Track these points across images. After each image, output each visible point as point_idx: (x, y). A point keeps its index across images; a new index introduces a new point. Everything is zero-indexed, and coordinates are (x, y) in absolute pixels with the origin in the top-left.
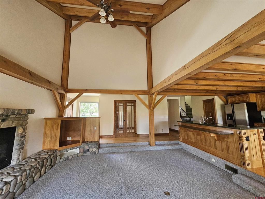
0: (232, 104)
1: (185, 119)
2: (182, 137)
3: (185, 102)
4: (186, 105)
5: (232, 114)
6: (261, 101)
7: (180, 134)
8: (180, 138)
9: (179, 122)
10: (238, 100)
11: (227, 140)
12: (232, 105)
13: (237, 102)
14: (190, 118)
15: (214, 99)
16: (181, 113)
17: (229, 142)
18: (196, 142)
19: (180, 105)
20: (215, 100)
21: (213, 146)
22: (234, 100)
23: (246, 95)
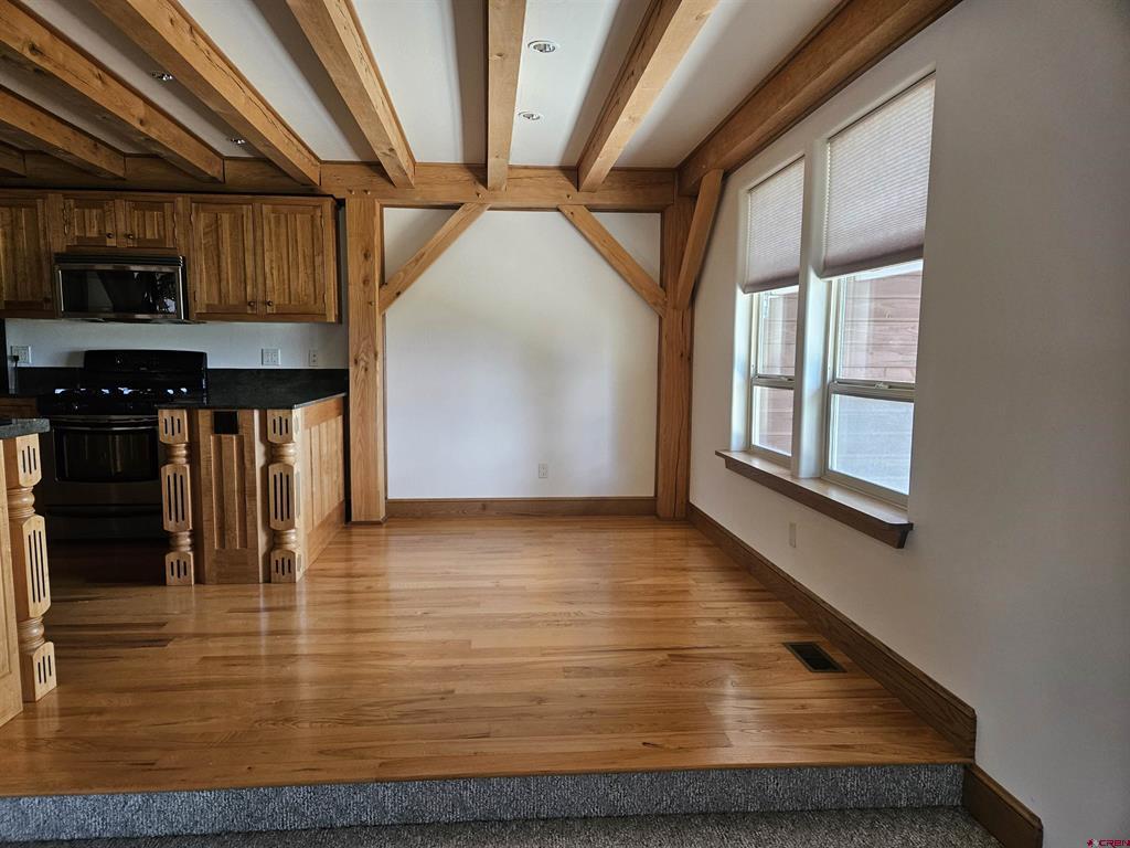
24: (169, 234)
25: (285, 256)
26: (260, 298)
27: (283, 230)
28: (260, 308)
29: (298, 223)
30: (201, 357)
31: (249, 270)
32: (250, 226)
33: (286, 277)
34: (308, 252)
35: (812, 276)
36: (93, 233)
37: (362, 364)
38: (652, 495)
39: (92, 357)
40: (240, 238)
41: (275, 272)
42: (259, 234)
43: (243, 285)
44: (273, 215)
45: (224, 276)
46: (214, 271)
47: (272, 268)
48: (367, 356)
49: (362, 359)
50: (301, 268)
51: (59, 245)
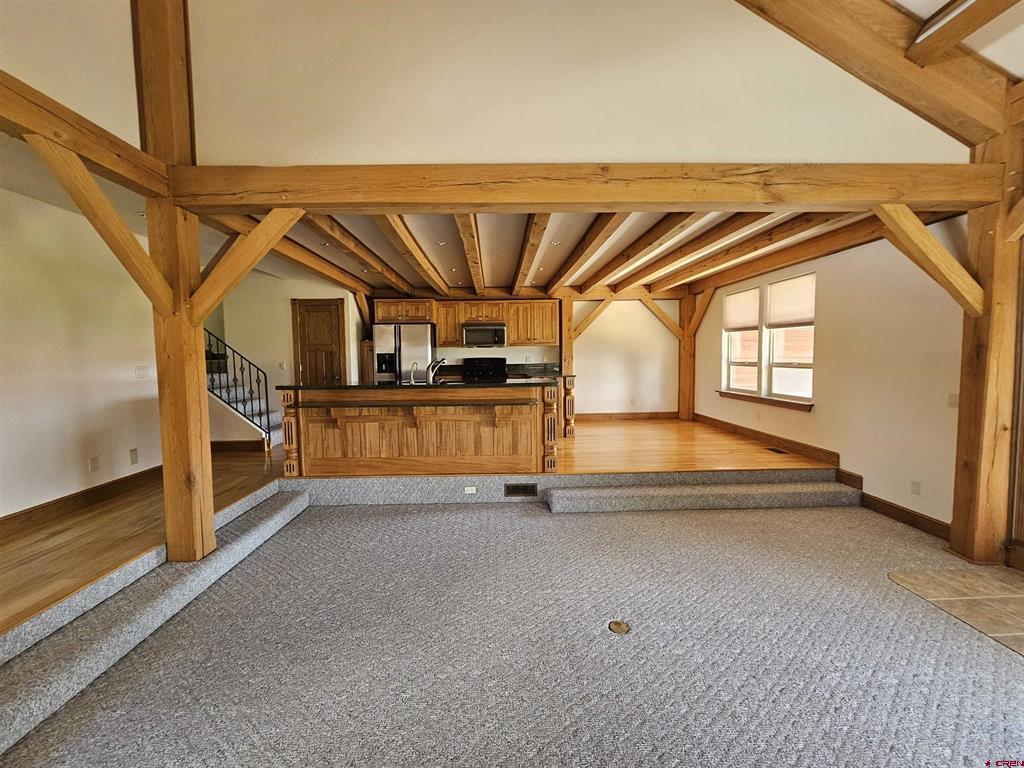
0: (396, 324)
5: (394, 355)
7: (293, 447)
8: (292, 463)
10: (404, 313)
13: (400, 318)
18: (396, 454)
20: (345, 306)
21: (471, 449)
22: (393, 314)
23: (426, 302)
24: (501, 315)
25: (541, 321)
26: (532, 337)
27: (541, 312)
28: (532, 341)
29: (547, 309)
30: (504, 360)
31: (529, 327)
32: (530, 312)
33: (542, 329)
34: (550, 320)
35: (764, 327)
36: (474, 316)
37: (567, 361)
38: (676, 410)
39: (466, 361)
40: (526, 316)
42: (532, 314)
43: (526, 332)
44: (537, 307)
45: (519, 329)
46: (516, 327)
47: (537, 326)
48: (569, 358)
50: (547, 325)
51: (462, 321)
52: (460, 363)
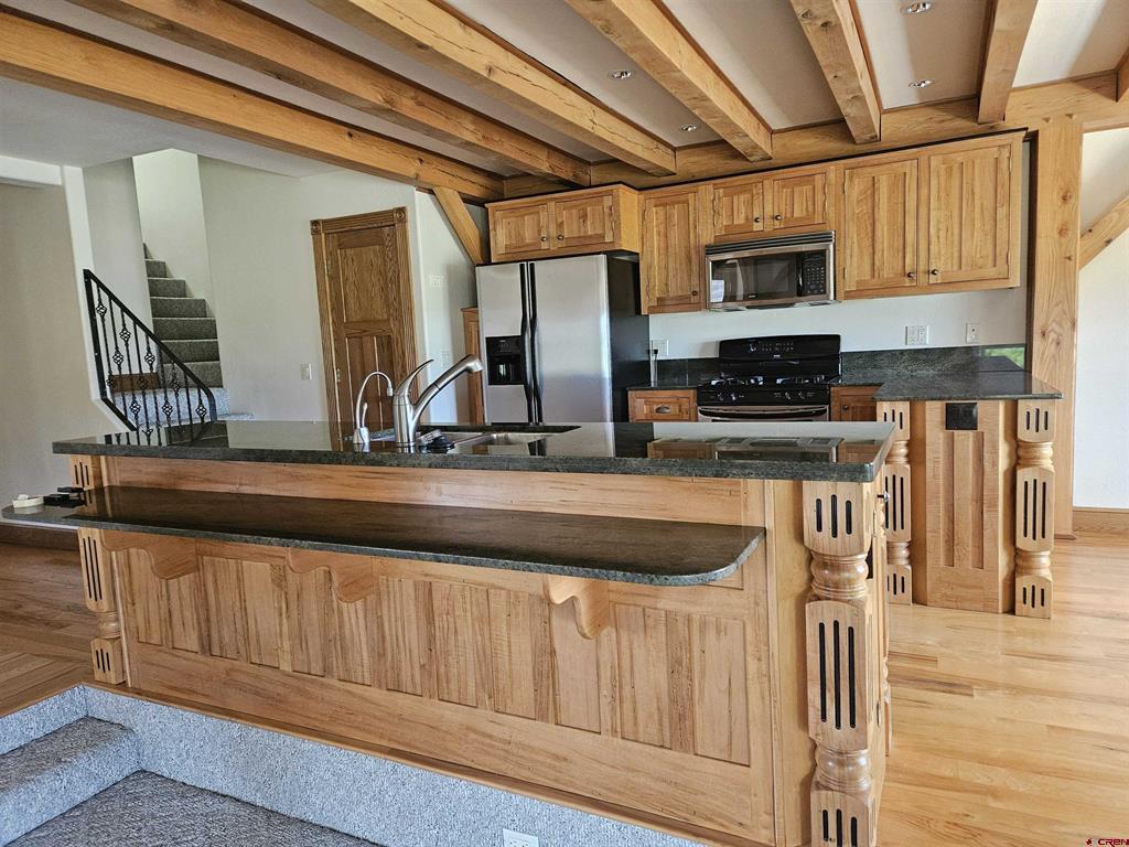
0: (526, 261)
1: (152, 402)
2: (134, 635)
3: (145, 245)
4: (155, 270)
5: (519, 340)
6: (662, 245)
7: (105, 604)
8: (108, 648)
9: (87, 460)
10: (553, 232)
11: (687, 608)
12: (522, 267)
13: (544, 245)
14: (200, 385)
15: (402, 210)
16: (109, 345)
17: (704, 625)
18: (317, 668)
19: (84, 260)
20: (409, 226)
21: (524, 693)
22: (529, 236)
23: (601, 195)
24: (819, 208)
25: (956, 212)
26: (922, 267)
27: (956, 182)
28: (923, 279)
29: (976, 171)
30: (836, 338)
31: (910, 237)
32: (914, 186)
33: (956, 238)
34: (989, 204)
36: (740, 220)
37: (1052, 336)
40: (901, 200)
41: (942, 234)
42: (924, 191)
43: (901, 254)
44: (943, 167)
45: (878, 247)
46: (868, 243)
47: (939, 230)
48: (1061, 326)
49: (1052, 330)
50: (978, 224)
51: (707, 236)
52: (713, 354)
